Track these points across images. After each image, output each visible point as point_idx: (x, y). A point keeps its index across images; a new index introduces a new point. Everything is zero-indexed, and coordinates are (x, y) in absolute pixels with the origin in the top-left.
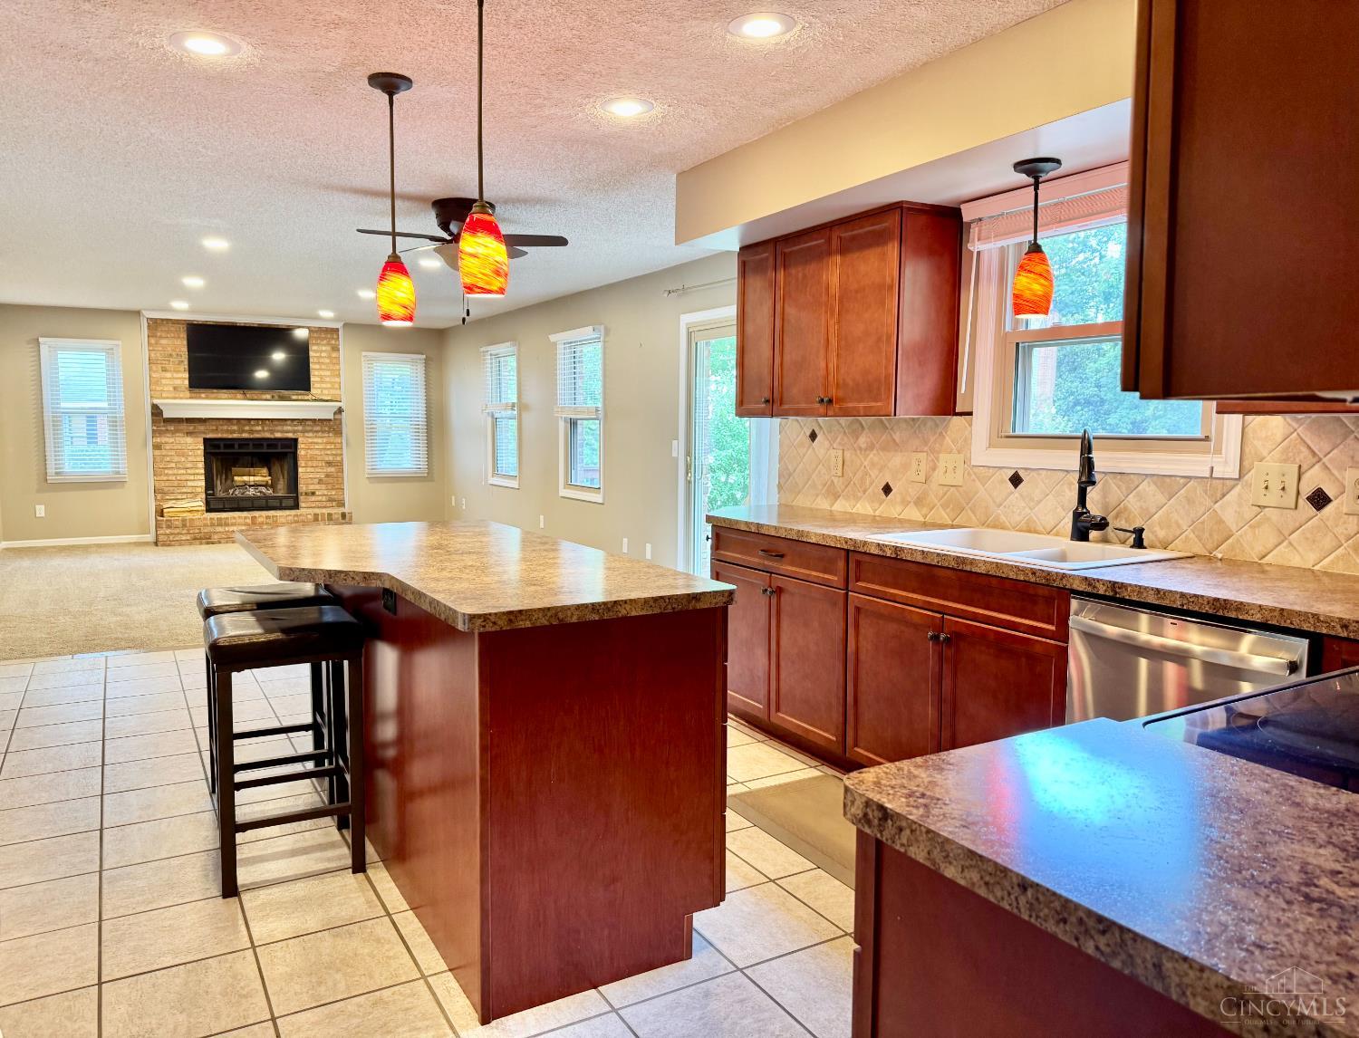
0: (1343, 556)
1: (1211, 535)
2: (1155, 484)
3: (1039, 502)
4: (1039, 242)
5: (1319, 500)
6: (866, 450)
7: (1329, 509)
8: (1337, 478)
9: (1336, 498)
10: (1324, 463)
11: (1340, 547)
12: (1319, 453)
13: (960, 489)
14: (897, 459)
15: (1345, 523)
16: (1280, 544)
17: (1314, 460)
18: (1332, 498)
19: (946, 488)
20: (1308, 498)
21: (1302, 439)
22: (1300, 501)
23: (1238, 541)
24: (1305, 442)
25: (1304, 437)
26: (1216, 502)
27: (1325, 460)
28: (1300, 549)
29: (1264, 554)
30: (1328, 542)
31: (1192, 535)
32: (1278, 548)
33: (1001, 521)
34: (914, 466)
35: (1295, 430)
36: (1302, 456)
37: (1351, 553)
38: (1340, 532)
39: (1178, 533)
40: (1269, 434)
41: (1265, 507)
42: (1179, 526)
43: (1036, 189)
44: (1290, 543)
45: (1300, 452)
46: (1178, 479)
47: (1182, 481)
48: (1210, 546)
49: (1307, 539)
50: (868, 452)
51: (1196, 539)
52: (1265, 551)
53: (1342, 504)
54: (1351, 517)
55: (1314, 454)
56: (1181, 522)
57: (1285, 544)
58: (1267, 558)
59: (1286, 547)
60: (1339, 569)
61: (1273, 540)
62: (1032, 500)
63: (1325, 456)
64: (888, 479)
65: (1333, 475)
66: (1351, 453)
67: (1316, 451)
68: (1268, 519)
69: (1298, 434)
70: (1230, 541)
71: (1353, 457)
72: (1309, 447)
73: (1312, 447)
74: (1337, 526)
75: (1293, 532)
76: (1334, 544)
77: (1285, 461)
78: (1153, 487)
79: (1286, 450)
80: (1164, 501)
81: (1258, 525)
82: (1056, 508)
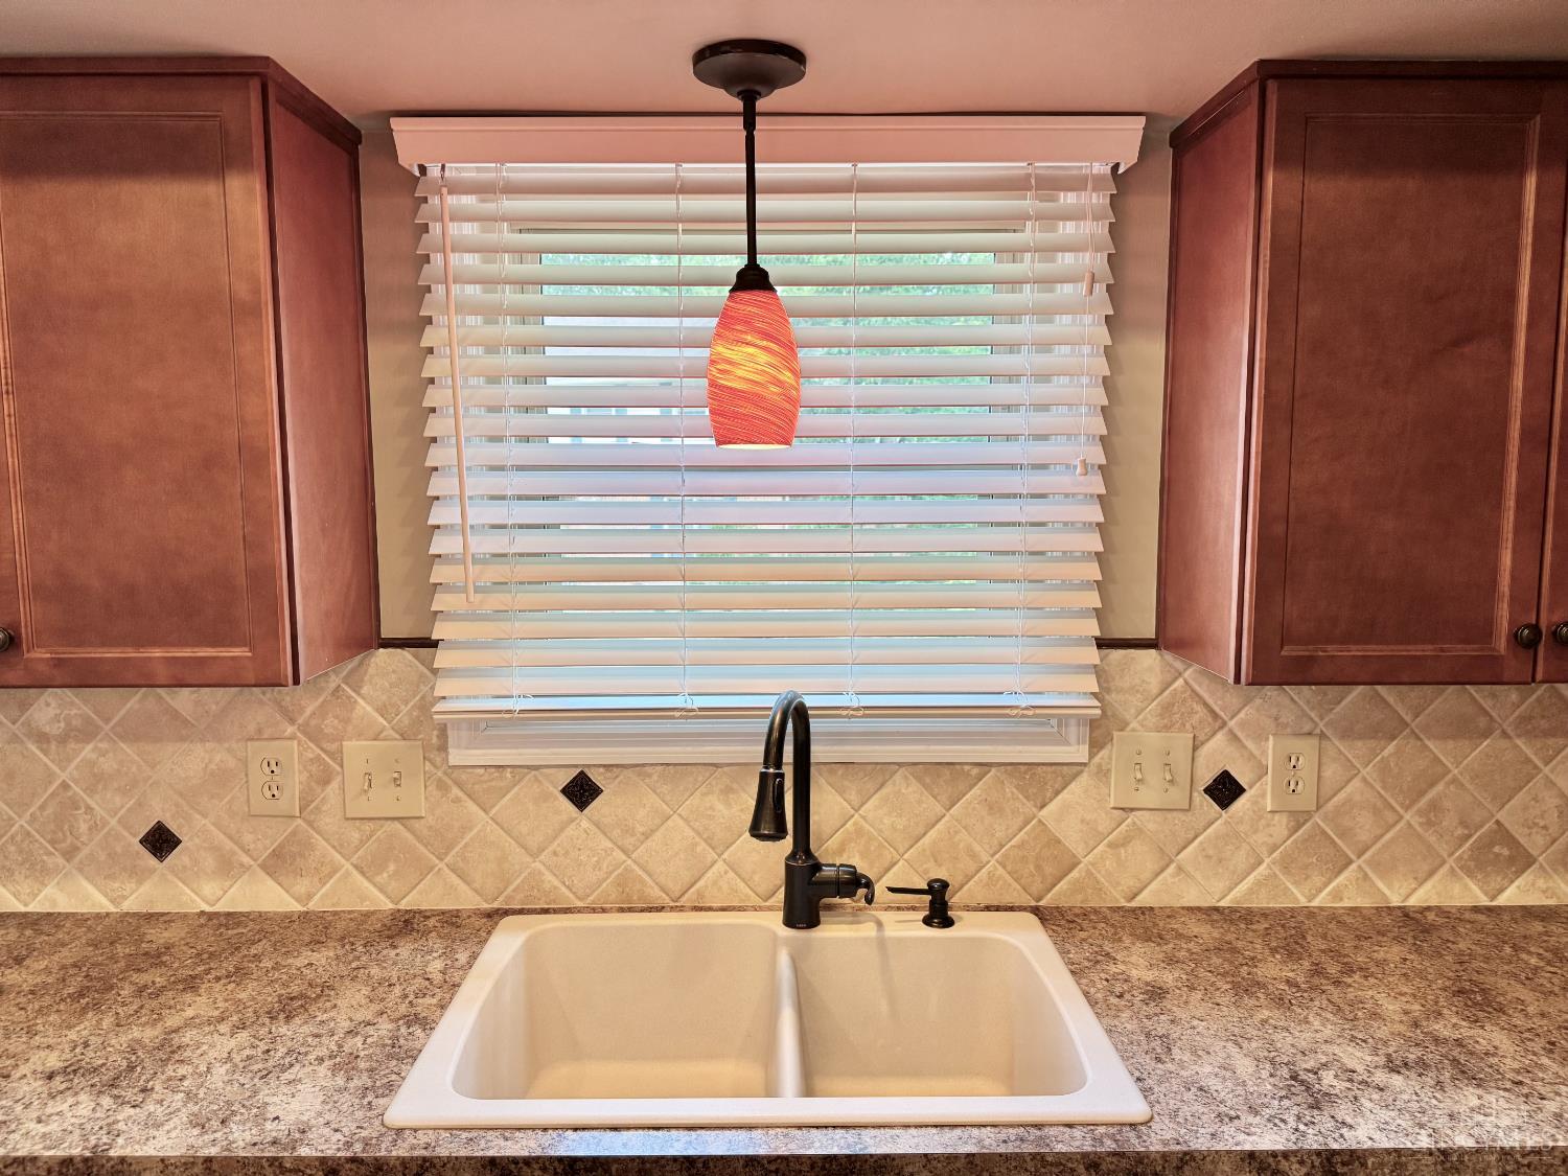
0: (1266, 878)
1: (1038, 867)
2: (919, 779)
3: (647, 836)
4: (763, 261)
5: (1225, 790)
6: (63, 740)
7: (1240, 804)
8: (1251, 754)
9: (1251, 788)
10: (1231, 731)
11: (1260, 864)
12: (1222, 714)
13: (416, 824)
14: (191, 761)
15: (1268, 825)
16: (1162, 871)
17: (1218, 724)
18: (1245, 787)
19: (368, 827)
20: (1206, 791)
21: (1193, 691)
22: (1195, 794)
23: (1089, 873)
24: (1197, 695)
25: (1197, 687)
26: (1042, 807)
27: (1232, 724)
28: (1198, 876)
29: (1135, 890)
30: (1240, 859)
31: (1001, 870)
32: (1160, 878)
33: (547, 886)
34: (259, 776)
35: (1180, 674)
36: (1195, 719)
37: (1278, 873)
38: (1260, 842)
39: (973, 867)
40: (1137, 681)
41: (1132, 810)
42: (973, 856)
43: (750, 126)
44: (1180, 869)
45: (1192, 712)
46: (967, 768)
47: (975, 771)
48: (1036, 887)
49: (1208, 857)
50: (72, 745)
51: (1008, 877)
52: (1138, 885)
53: (1263, 795)
54: (1277, 817)
55: (1215, 716)
56: (977, 848)
57: (1172, 869)
58: (1139, 898)
59: (1173, 876)
60: (1262, 902)
61: (1151, 866)
62: (629, 831)
63: (1232, 718)
64: (160, 811)
65: (1245, 747)
66: (1274, 711)
67: (1217, 709)
68: (1138, 831)
69: (1186, 682)
70: (1075, 874)
71: (1276, 719)
72: (1206, 704)
73: (1210, 702)
74: (1256, 831)
75: (1185, 848)
76: (1252, 861)
77: (1167, 728)
78: (915, 786)
79: (1167, 708)
80: (939, 809)
81: (1125, 841)
82: (696, 844)
